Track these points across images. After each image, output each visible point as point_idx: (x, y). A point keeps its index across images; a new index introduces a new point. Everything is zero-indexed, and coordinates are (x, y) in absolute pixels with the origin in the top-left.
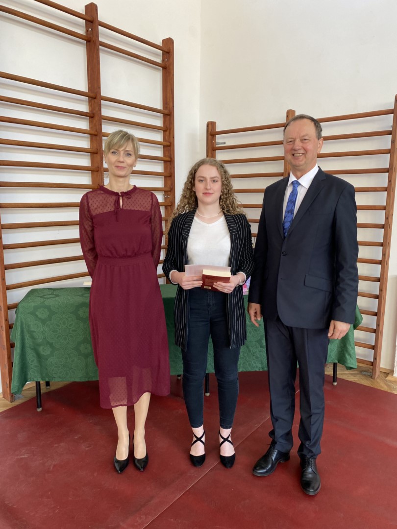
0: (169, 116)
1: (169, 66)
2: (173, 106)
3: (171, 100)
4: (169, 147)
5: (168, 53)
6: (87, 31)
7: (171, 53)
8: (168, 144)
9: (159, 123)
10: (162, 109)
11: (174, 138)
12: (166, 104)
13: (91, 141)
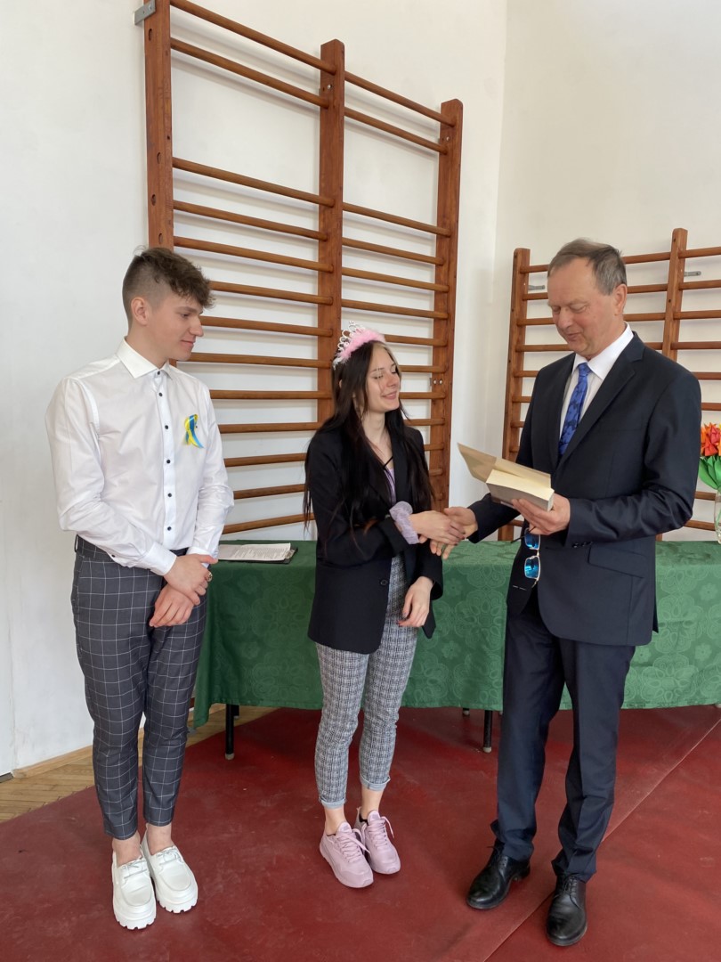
0: (448, 239)
1: (452, 150)
2: (457, 221)
3: (453, 209)
4: (446, 295)
6: (323, 89)
7: (457, 127)
8: (444, 288)
9: (429, 250)
10: (435, 225)
11: (455, 277)
12: (444, 216)
13: (321, 282)
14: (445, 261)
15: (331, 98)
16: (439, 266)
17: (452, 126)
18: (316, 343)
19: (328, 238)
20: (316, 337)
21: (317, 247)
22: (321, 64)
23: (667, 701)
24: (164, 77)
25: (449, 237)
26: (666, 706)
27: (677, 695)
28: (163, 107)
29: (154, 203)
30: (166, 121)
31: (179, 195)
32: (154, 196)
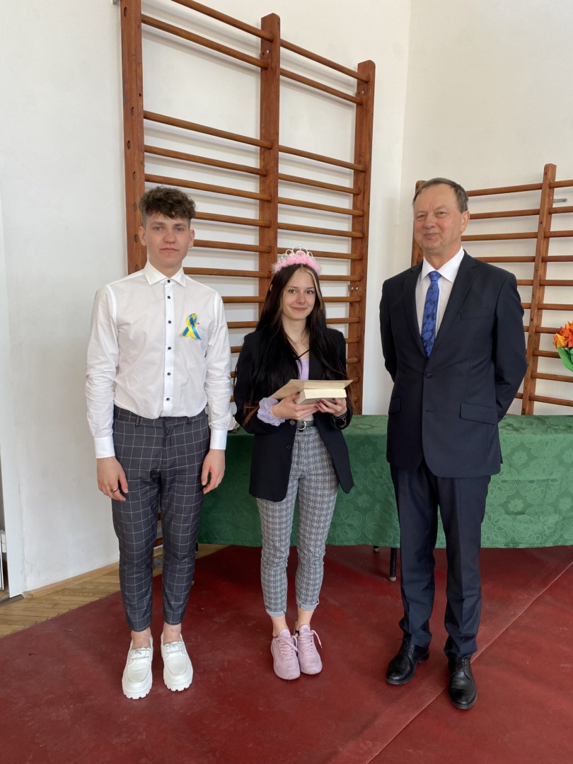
0: (363, 174)
1: (366, 102)
2: (371, 160)
3: (368, 149)
4: (361, 218)
6: (263, 54)
7: (371, 83)
8: (361, 213)
9: (348, 183)
10: (353, 162)
11: (369, 204)
12: (360, 156)
13: (262, 210)
14: (361, 192)
15: (269, 61)
16: (356, 195)
17: (367, 82)
18: (258, 258)
19: (267, 174)
20: (258, 253)
21: (258, 181)
22: (262, 34)
23: (537, 542)
24: (136, 46)
25: (364, 172)
26: (536, 546)
27: (545, 538)
28: (136, 70)
29: (129, 147)
30: (138, 81)
31: (149, 141)
32: (129, 141)
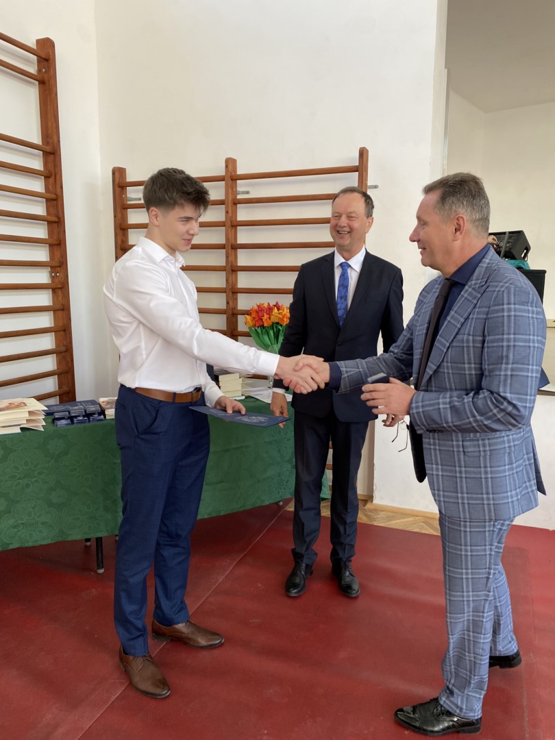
0: (52, 156)
1: (49, 81)
2: (59, 141)
3: (55, 130)
4: (55, 202)
5: (47, 60)
7: (51, 62)
8: (53, 196)
9: (37, 164)
10: (41, 144)
11: (62, 188)
12: (47, 136)
14: (52, 173)
16: (47, 177)
25: (53, 154)
